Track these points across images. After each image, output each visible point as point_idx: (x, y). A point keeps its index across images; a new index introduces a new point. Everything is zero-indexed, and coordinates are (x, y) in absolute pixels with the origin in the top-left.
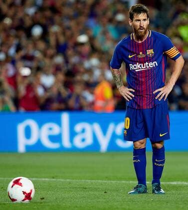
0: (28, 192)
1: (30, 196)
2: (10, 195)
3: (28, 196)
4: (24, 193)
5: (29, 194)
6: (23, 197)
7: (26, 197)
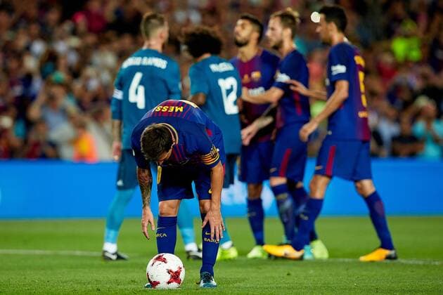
0: (175, 269)
1: (178, 276)
2: (150, 277)
3: (175, 276)
4: (169, 272)
5: (176, 272)
6: (168, 277)
7: (172, 277)
